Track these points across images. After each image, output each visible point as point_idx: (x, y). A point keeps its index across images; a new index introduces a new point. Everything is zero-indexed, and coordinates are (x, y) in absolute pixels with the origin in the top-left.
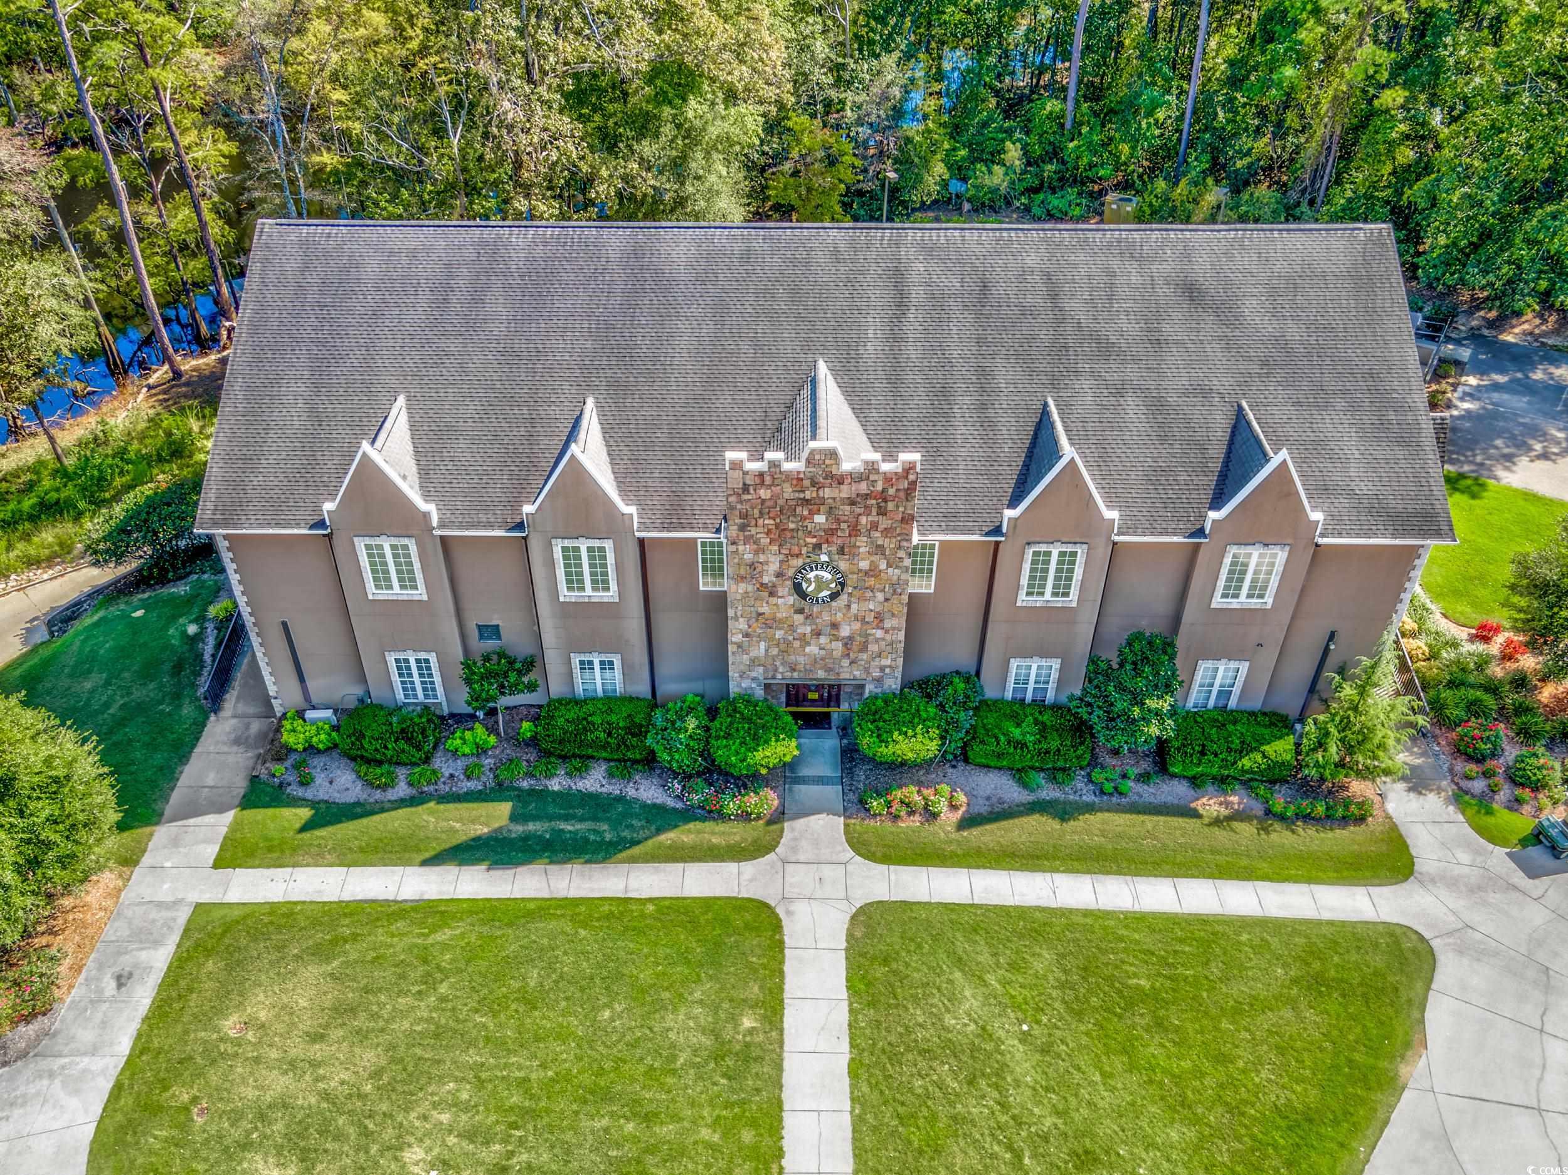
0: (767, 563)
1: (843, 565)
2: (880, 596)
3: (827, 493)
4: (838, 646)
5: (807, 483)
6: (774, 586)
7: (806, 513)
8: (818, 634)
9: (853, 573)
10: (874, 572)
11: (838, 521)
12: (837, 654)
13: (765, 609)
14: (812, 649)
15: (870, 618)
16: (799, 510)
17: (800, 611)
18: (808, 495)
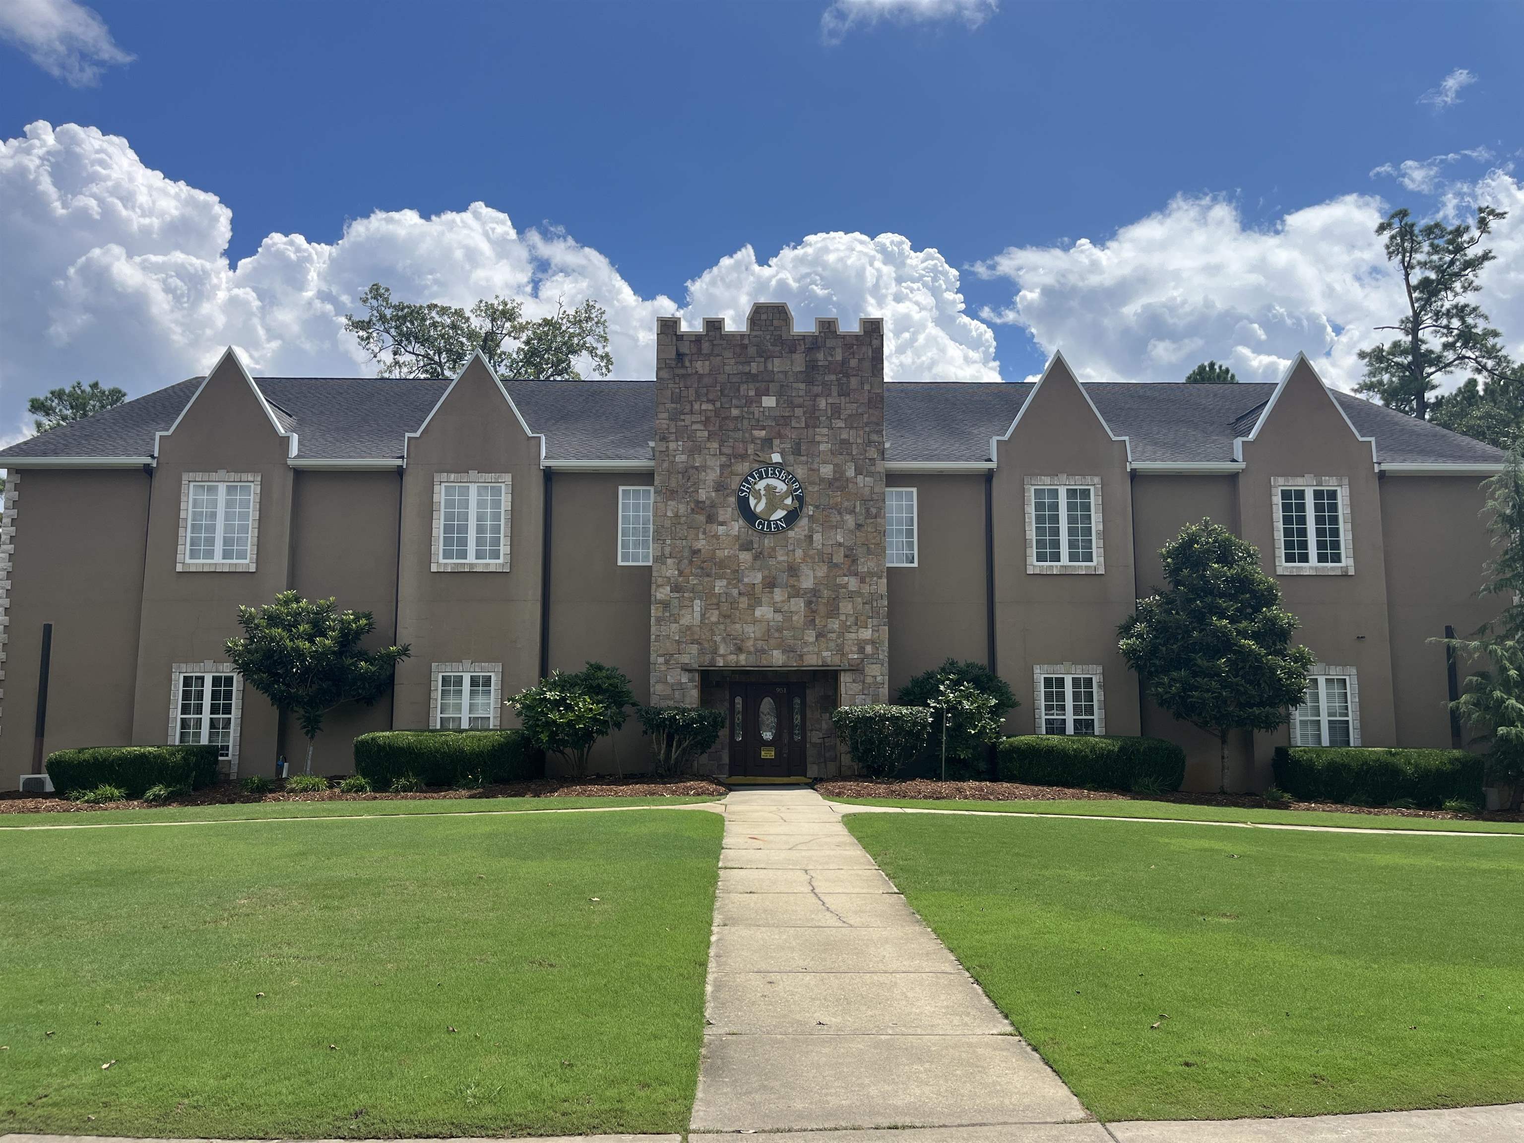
0: (704, 468)
1: (800, 472)
2: (850, 520)
3: (777, 365)
4: (798, 605)
5: (752, 351)
6: (713, 506)
7: (752, 393)
8: (770, 584)
9: (813, 483)
10: (838, 482)
11: (793, 406)
12: (798, 619)
13: (701, 544)
14: (763, 612)
15: (838, 558)
16: (743, 387)
17: (746, 546)
18: (754, 368)
